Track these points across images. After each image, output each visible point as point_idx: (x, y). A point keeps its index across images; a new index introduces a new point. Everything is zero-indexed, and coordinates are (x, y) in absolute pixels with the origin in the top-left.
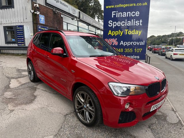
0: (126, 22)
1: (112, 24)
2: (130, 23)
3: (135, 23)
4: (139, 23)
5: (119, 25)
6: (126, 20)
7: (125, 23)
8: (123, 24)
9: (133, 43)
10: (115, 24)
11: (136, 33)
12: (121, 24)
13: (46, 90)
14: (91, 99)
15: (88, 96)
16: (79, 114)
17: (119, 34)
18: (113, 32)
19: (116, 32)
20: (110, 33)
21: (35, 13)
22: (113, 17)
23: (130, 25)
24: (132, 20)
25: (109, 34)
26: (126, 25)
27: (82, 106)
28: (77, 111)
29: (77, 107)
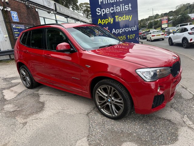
0: (115, 8)
1: (100, 11)
2: (119, 9)
3: (125, 8)
4: (129, 7)
5: (108, 12)
6: (115, 6)
7: (114, 10)
8: (112, 10)
9: (125, 30)
10: (103, 11)
11: (126, 18)
12: (110, 11)
13: (51, 94)
14: (116, 91)
15: (113, 88)
16: (102, 110)
17: (110, 22)
18: (102, 20)
19: (106, 20)
20: (100, 21)
21: (5, 9)
22: (100, 4)
23: (119, 10)
24: (121, 5)
25: (98, 24)
26: (115, 11)
27: (106, 100)
28: (100, 107)
29: (99, 102)
